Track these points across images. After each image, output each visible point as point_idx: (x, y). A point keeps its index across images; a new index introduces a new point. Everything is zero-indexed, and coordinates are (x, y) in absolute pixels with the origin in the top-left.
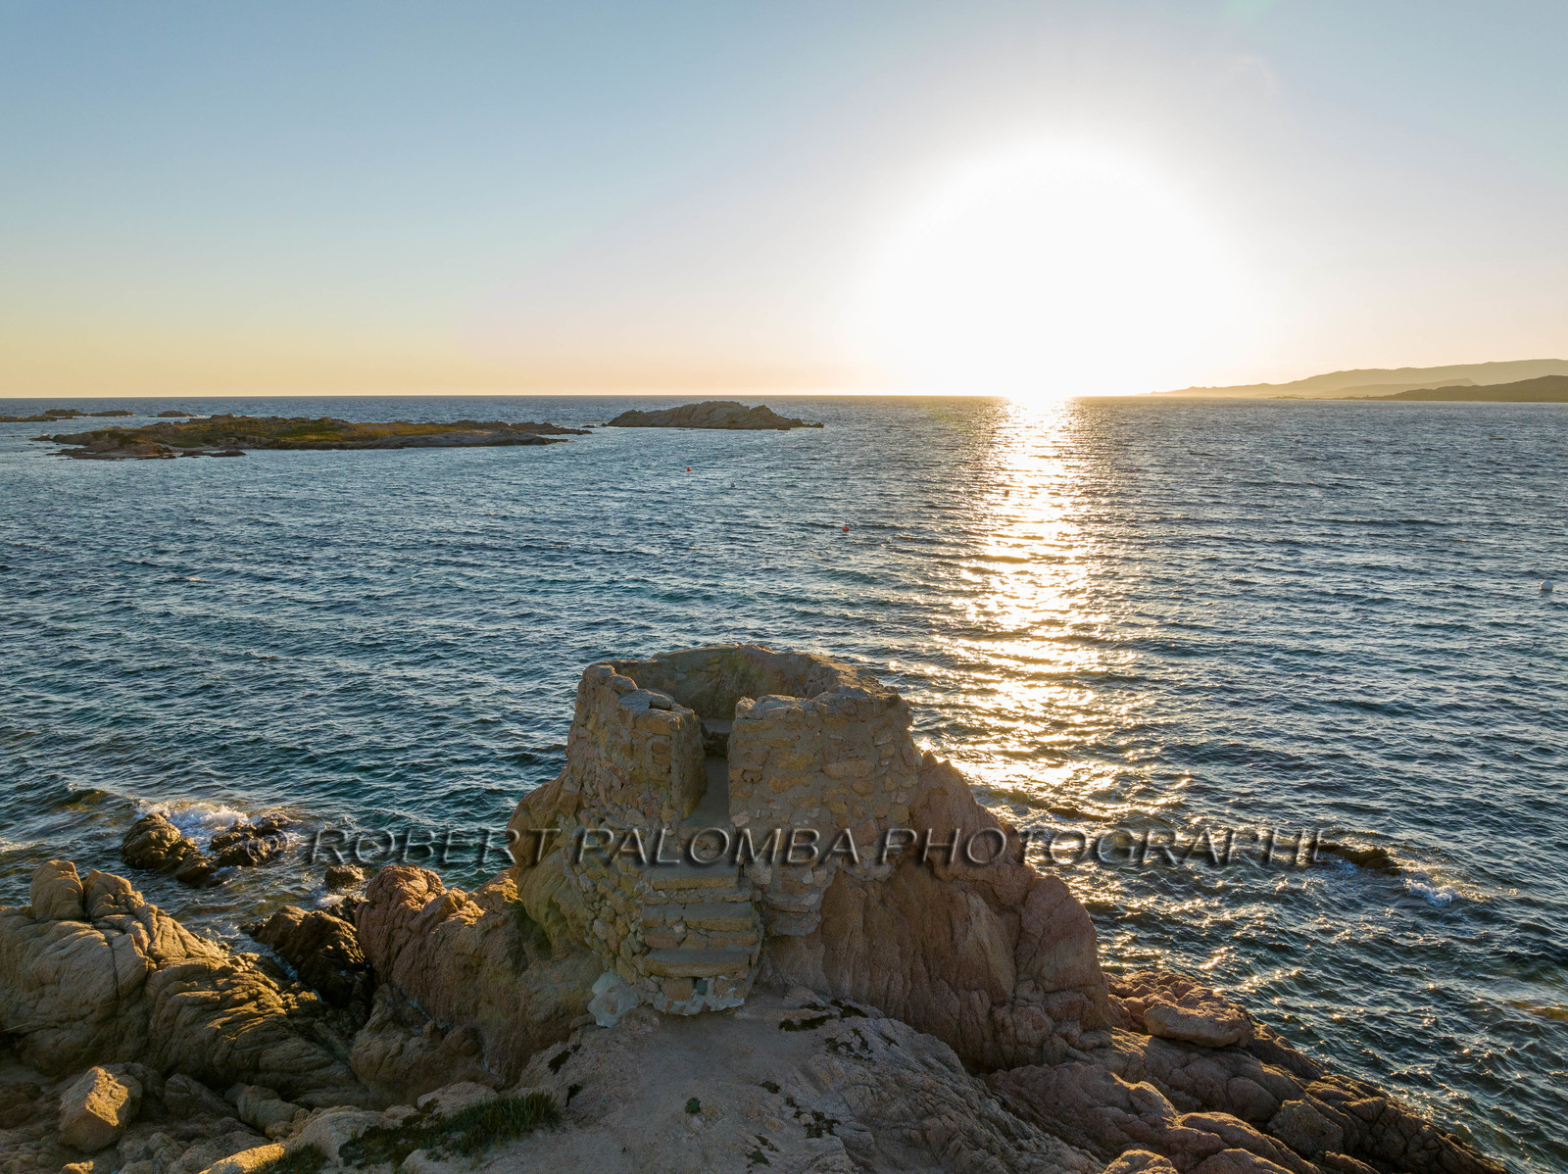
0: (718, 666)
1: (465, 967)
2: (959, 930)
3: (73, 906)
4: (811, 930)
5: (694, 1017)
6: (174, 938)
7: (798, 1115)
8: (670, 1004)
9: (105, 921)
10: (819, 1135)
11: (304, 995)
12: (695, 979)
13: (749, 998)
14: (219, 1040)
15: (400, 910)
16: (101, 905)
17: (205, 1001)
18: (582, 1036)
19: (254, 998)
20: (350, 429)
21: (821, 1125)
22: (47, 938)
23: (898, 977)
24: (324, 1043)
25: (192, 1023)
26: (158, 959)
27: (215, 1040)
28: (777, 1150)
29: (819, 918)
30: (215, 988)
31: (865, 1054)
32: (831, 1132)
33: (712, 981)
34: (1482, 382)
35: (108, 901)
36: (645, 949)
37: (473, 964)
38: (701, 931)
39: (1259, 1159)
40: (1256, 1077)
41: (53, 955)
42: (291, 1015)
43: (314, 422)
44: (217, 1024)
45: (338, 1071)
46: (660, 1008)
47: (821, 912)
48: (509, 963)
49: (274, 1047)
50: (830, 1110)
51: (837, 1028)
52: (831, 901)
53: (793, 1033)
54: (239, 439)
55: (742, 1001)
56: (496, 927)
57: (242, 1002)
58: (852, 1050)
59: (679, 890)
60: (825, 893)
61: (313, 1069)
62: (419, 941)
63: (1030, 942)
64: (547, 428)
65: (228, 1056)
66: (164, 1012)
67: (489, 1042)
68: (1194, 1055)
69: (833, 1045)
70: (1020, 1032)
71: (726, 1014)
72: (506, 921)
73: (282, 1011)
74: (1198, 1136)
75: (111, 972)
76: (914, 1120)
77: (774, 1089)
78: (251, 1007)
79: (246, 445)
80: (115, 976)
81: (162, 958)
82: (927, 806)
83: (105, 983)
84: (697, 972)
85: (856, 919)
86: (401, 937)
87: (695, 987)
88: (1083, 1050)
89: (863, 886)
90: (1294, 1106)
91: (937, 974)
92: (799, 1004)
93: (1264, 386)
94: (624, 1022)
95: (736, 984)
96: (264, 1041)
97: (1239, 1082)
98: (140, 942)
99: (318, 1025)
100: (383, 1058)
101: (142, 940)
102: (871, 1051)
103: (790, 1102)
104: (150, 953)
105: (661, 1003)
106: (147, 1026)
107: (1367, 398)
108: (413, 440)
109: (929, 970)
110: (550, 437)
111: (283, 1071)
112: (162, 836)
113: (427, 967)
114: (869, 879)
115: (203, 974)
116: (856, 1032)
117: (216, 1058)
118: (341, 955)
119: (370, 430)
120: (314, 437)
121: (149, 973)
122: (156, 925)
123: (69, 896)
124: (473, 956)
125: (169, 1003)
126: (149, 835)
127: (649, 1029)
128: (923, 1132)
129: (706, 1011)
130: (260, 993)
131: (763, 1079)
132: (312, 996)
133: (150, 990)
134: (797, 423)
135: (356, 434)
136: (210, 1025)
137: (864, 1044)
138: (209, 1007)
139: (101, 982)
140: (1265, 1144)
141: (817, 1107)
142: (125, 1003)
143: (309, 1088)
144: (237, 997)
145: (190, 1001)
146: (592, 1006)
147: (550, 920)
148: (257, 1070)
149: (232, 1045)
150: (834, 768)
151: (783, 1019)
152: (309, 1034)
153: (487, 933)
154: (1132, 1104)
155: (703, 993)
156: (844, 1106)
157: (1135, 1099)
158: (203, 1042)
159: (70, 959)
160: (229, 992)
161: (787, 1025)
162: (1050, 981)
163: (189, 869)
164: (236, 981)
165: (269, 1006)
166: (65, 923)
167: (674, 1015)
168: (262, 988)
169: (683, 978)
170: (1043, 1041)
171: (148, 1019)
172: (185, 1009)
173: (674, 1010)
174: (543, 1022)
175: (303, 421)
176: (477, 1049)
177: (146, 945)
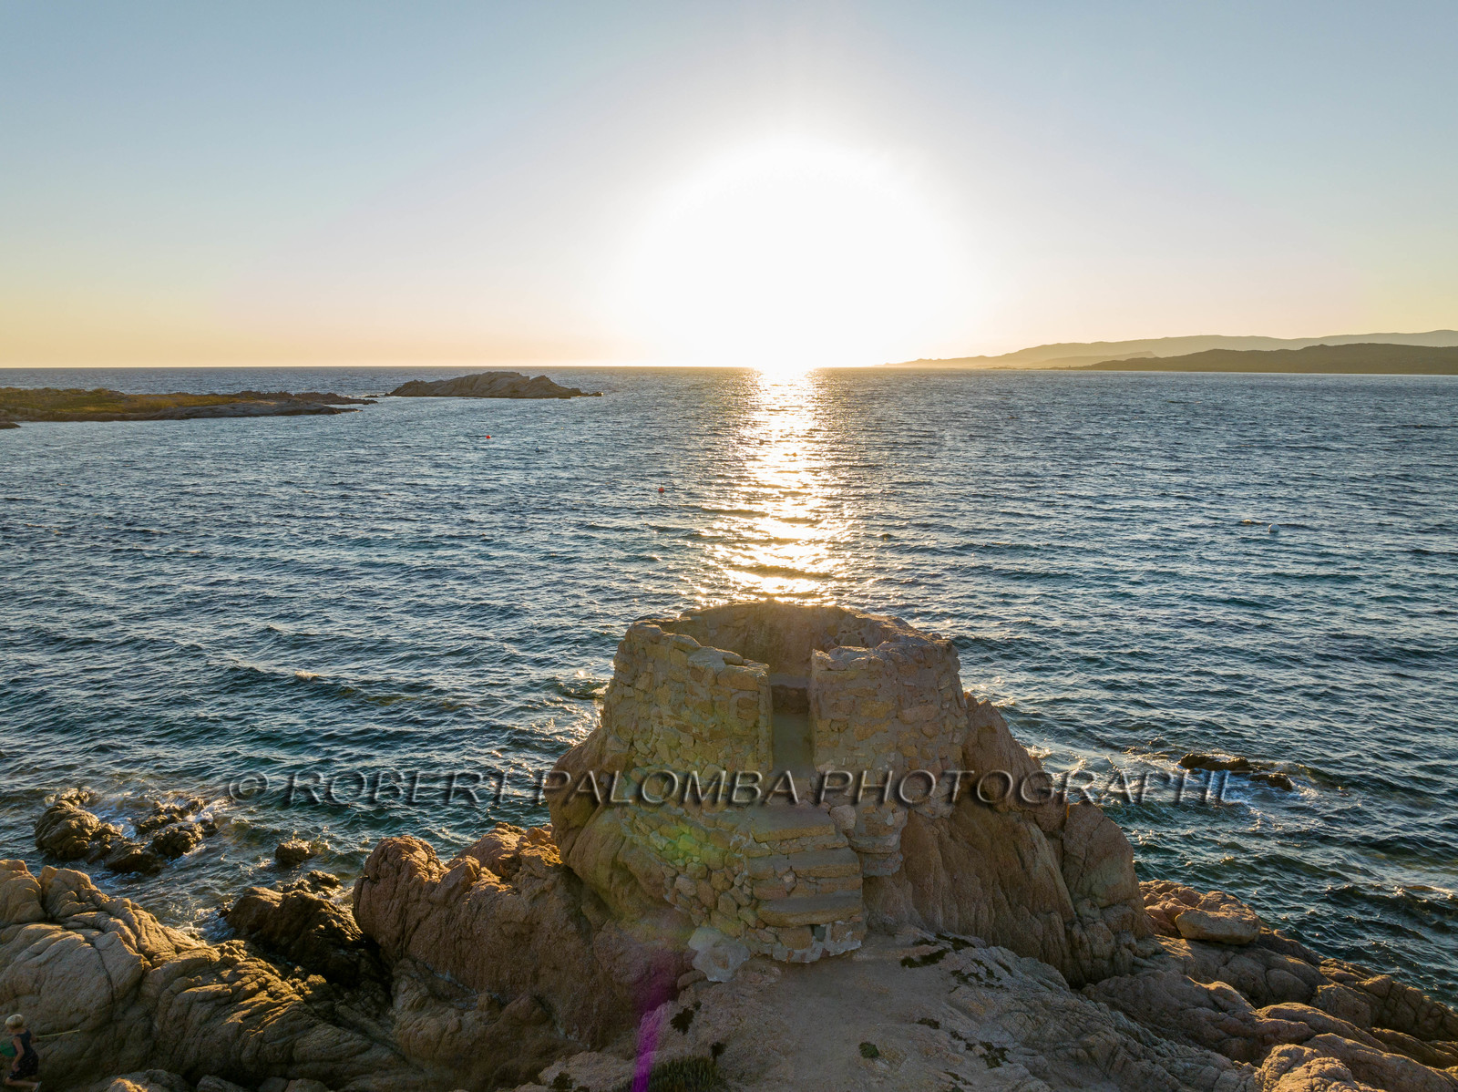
0: (744, 621)
1: (516, 934)
2: (1028, 858)
3: (34, 907)
4: (897, 869)
5: (813, 963)
6: (157, 932)
7: (969, 1047)
8: (790, 954)
9: (74, 920)
10: (999, 1065)
11: (312, 978)
12: (813, 927)
13: (865, 939)
14: (243, 1035)
15: (416, 883)
16: (67, 903)
17: (217, 995)
18: (696, 993)
19: (263, 987)
20: (130, 400)
21: (995, 1056)
22: (14, 944)
23: (984, 907)
24: (353, 1026)
25: (208, 1019)
26: (150, 956)
27: (239, 1036)
28: (970, 1084)
29: (901, 858)
30: (222, 980)
31: (994, 982)
32: (1004, 1060)
33: (829, 927)
34: (1162, 355)
35: (72, 898)
36: (754, 901)
37: (524, 931)
38: (811, 879)
39: (1348, 1041)
40: (1284, 966)
41: (30, 962)
42: (308, 1000)
43: (91, 393)
44: (237, 1017)
45: (381, 1054)
46: (780, 958)
47: (901, 851)
48: (572, 927)
49: (305, 1036)
50: (997, 1039)
51: (956, 960)
52: (909, 840)
53: (918, 969)
54: (9, 411)
55: (859, 944)
56: (543, 892)
57: (253, 993)
58: (982, 980)
59: (782, 841)
60: (902, 833)
61: (354, 1055)
62: (444, 913)
63: (1075, 863)
64: (332, 398)
65: (258, 1052)
66: (173, 1012)
67: (561, 1009)
68: (1231, 954)
69: (963, 978)
70: (1096, 947)
71: (845, 958)
72: (554, 886)
73: (297, 998)
74: (1289, 1026)
75: (104, 975)
76: (1072, 1039)
77: (935, 1025)
78: (263, 997)
79: (17, 417)
80: (109, 978)
81: (154, 954)
82: (979, 744)
83: (98, 987)
84: (815, 919)
85: (936, 856)
86: (419, 910)
87: (813, 934)
88: (1145, 958)
89: (933, 822)
90: (1330, 990)
91: (1015, 900)
92: (912, 941)
93: (982, 358)
94: (740, 974)
95: (853, 928)
96: (292, 1031)
97: (1274, 973)
98: (127, 940)
99: (341, 1008)
100: (441, 1036)
101: (128, 937)
102: (999, 979)
103: (955, 1035)
104: (141, 949)
105: (780, 953)
106: (150, 1028)
107: (1070, 368)
108: (198, 411)
109: (1007, 898)
110: (338, 406)
111: (322, 1061)
112: (83, 825)
113: (460, 937)
114: (937, 816)
115: (202, 967)
116: (980, 963)
117: (245, 1055)
118: (338, 934)
119: (152, 401)
120: (92, 409)
121: (144, 973)
122: (137, 920)
123: (28, 897)
124: (523, 923)
125: (177, 1001)
126: (69, 824)
127: (773, 980)
128: (1088, 1048)
129: (826, 956)
130: (268, 981)
131: (918, 1017)
132: (317, 979)
133: (149, 990)
134: (576, 393)
135: (137, 405)
136: (230, 1021)
137: (990, 973)
138: (222, 1001)
139: (93, 987)
140: (1342, 1027)
141: (981, 1037)
142: (121, 1007)
143: (354, 1074)
144: (248, 988)
145: (200, 998)
146: (698, 962)
147: (616, 880)
148: (290, 1061)
149: (261, 1039)
150: (909, 713)
151: (902, 957)
152: (334, 1019)
153: (535, 898)
154: (1215, 1003)
155: (821, 940)
156: (1007, 1034)
157: (1218, 999)
158: (225, 1039)
159: (50, 966)
160: (238, 983)
161: (908, 962)
162: (1102, 898)
163: (123, 857)
164: (242, 971)
165: (283, 994)
166: (33, 927)
167: (794, 963)
168: (269, 976)
169: (801, 927)
170: (1113, 954)
171: (152, 1021)
172: (197, 1006)
173: (795, 958)
174: (635, 983)
175: (78, 392)
176: (547, 1017)
177: (134, 942)
